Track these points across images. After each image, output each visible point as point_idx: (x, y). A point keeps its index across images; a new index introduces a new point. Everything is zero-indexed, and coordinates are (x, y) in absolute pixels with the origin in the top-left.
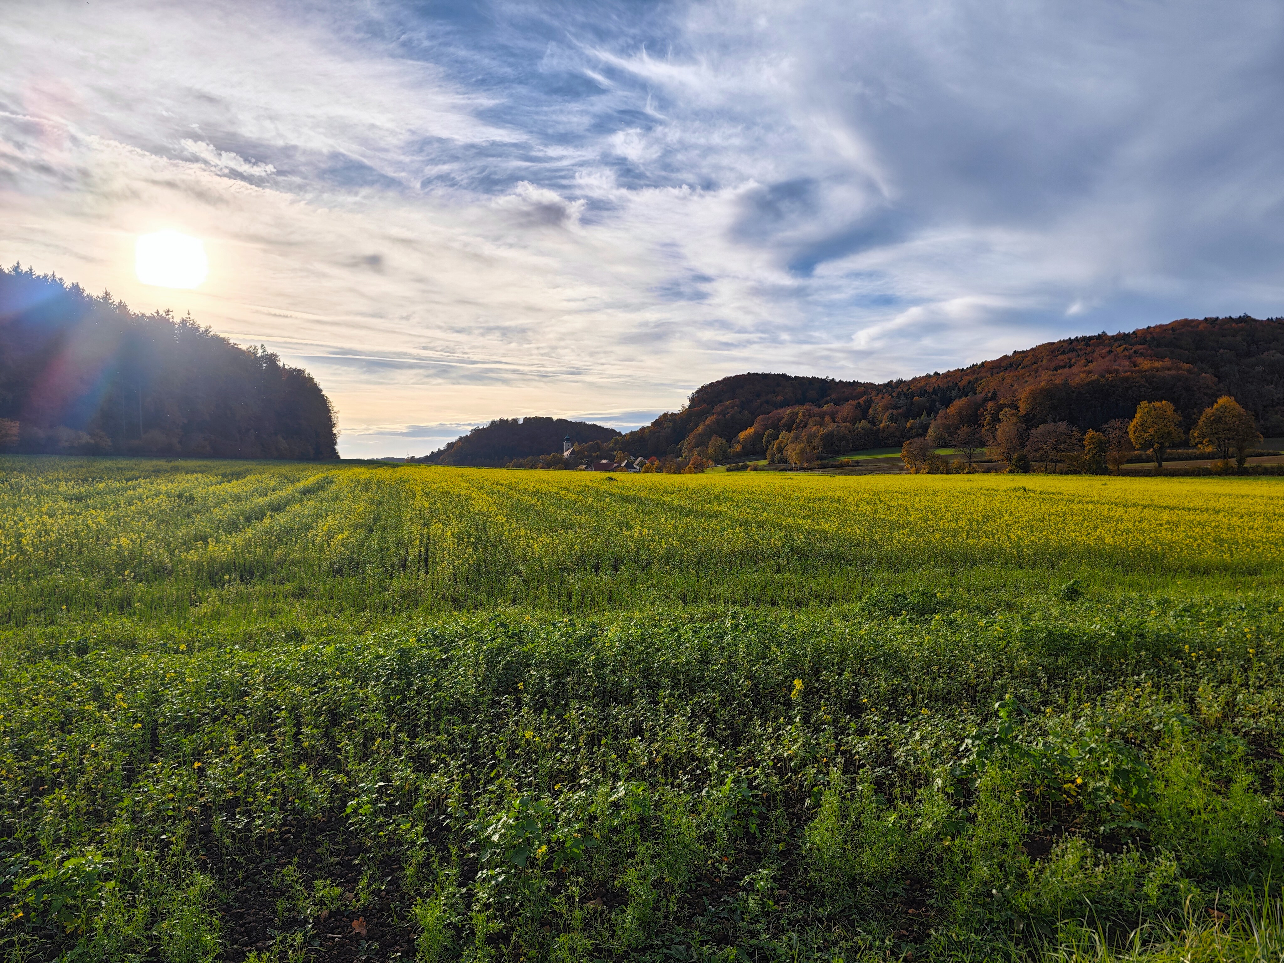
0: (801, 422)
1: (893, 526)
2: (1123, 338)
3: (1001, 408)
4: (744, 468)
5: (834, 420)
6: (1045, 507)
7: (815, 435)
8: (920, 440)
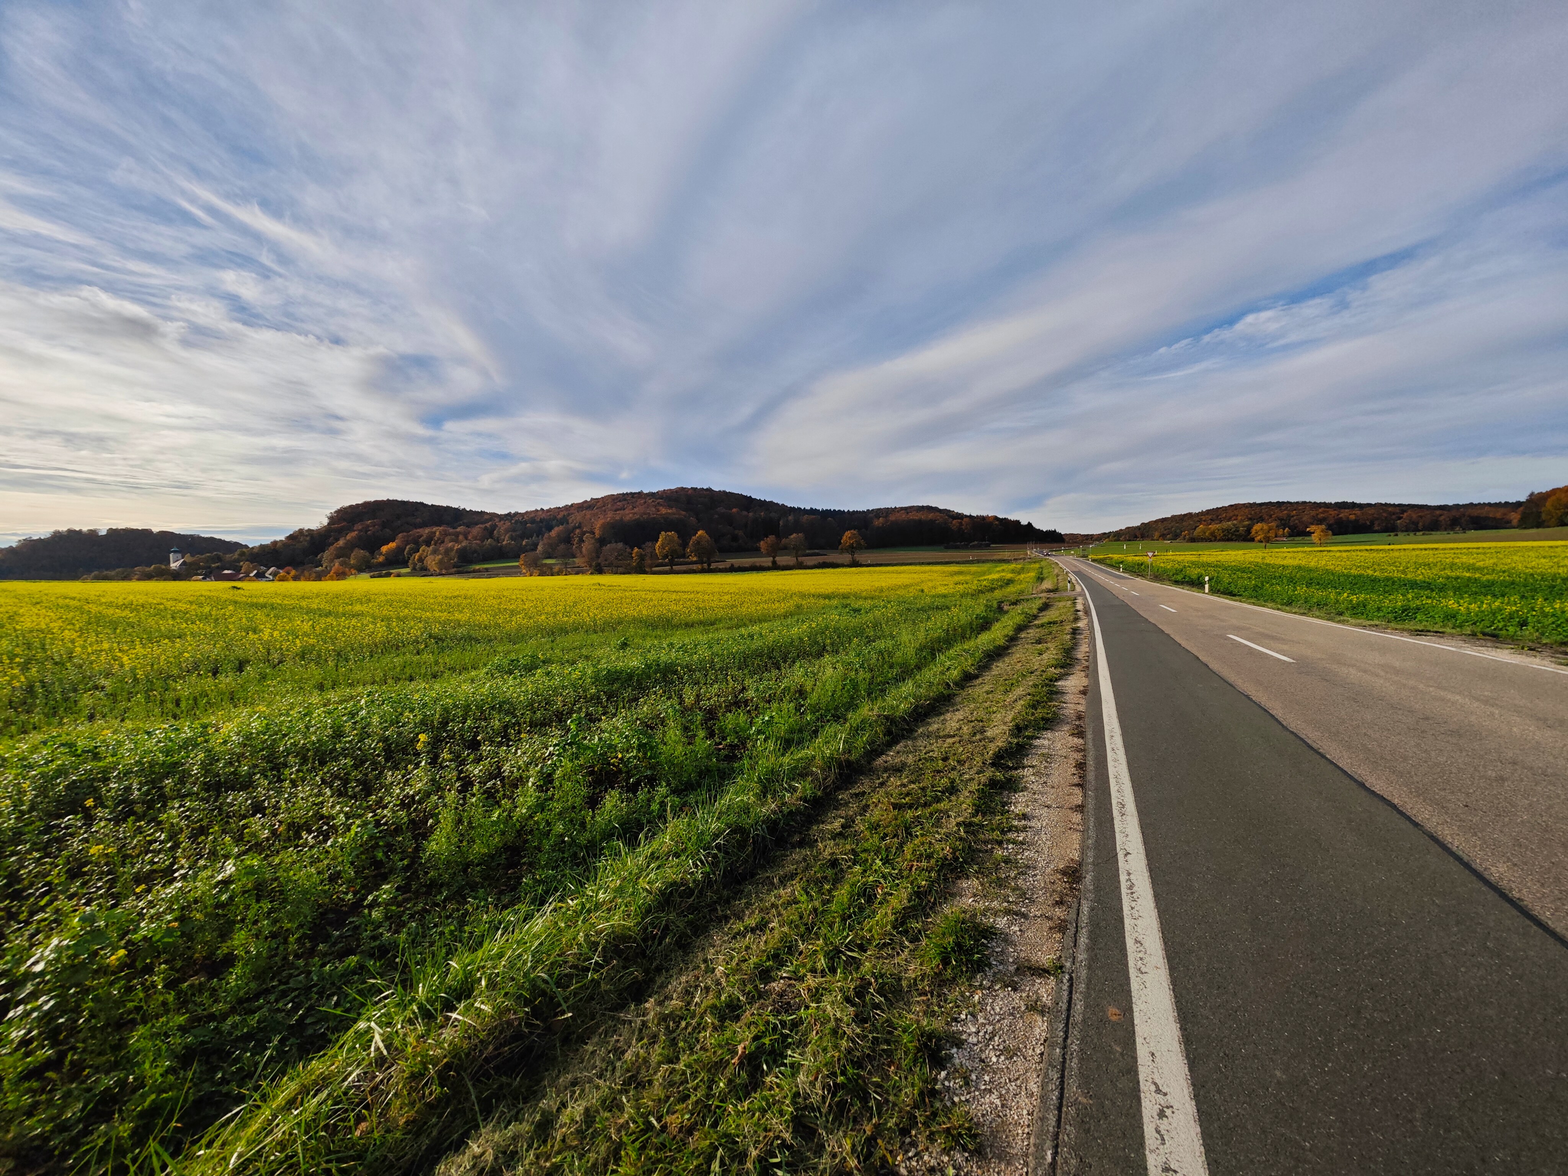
0: (439, 539)
1: (513, 613)
2: (652, 495)
3: (584, 533)
4: (388, 575)
5: (466, 538)
6: (611, 594)
7: (451, 549)
8: (531, 554)
